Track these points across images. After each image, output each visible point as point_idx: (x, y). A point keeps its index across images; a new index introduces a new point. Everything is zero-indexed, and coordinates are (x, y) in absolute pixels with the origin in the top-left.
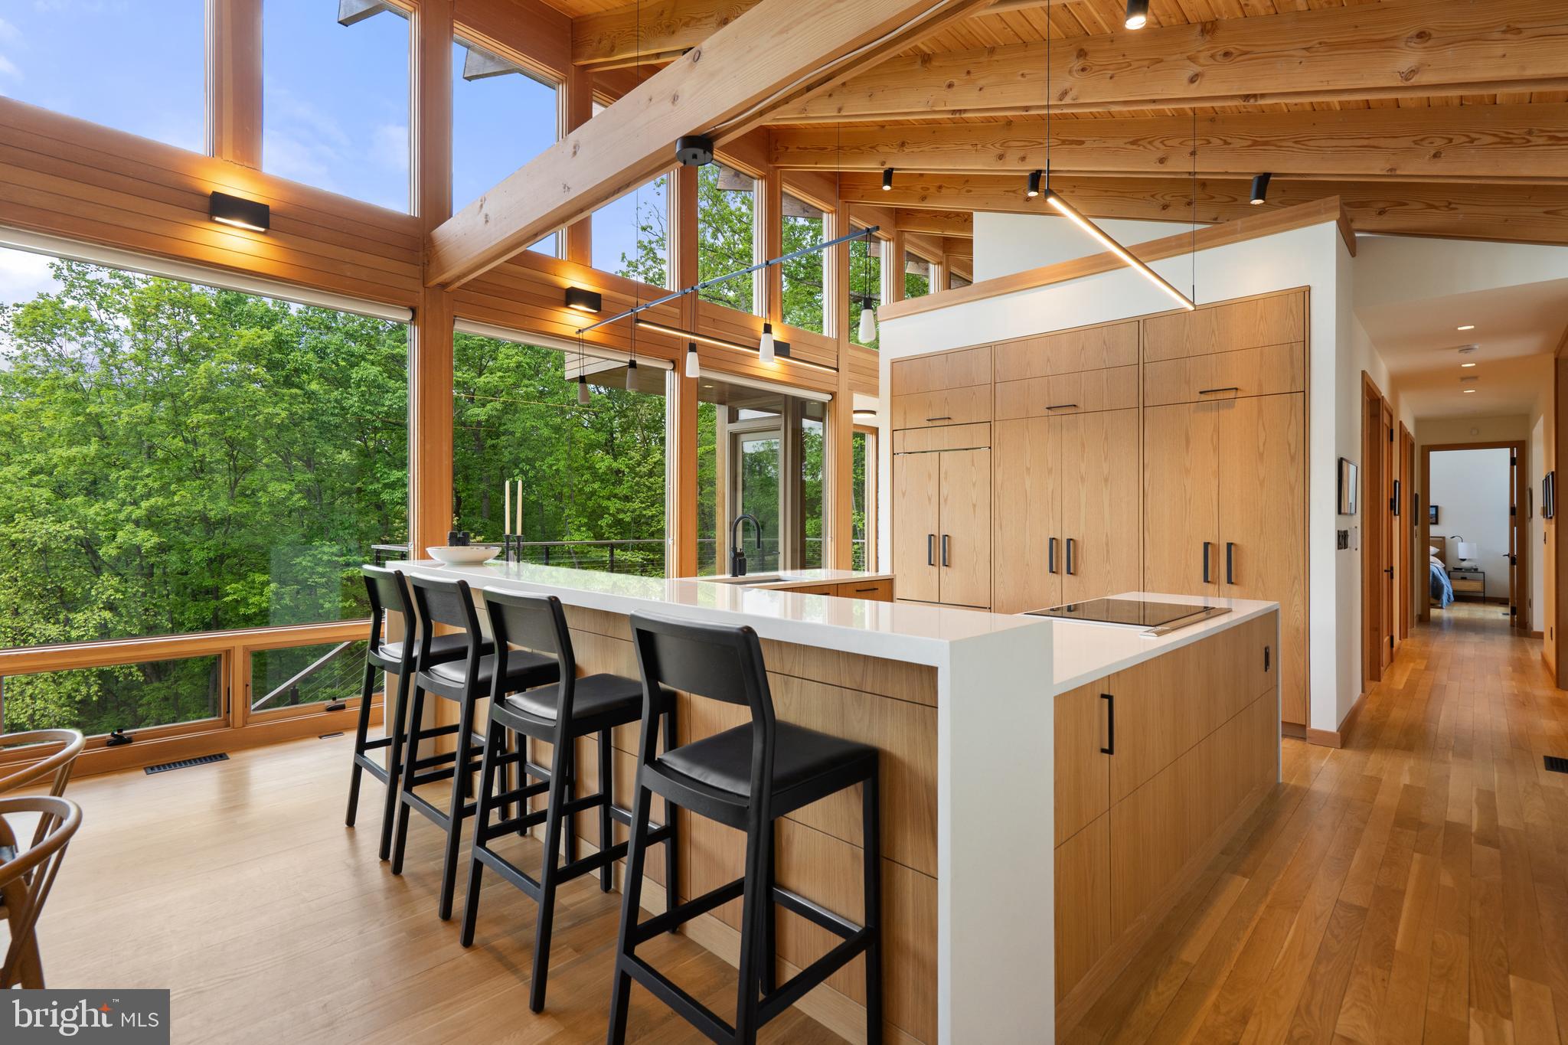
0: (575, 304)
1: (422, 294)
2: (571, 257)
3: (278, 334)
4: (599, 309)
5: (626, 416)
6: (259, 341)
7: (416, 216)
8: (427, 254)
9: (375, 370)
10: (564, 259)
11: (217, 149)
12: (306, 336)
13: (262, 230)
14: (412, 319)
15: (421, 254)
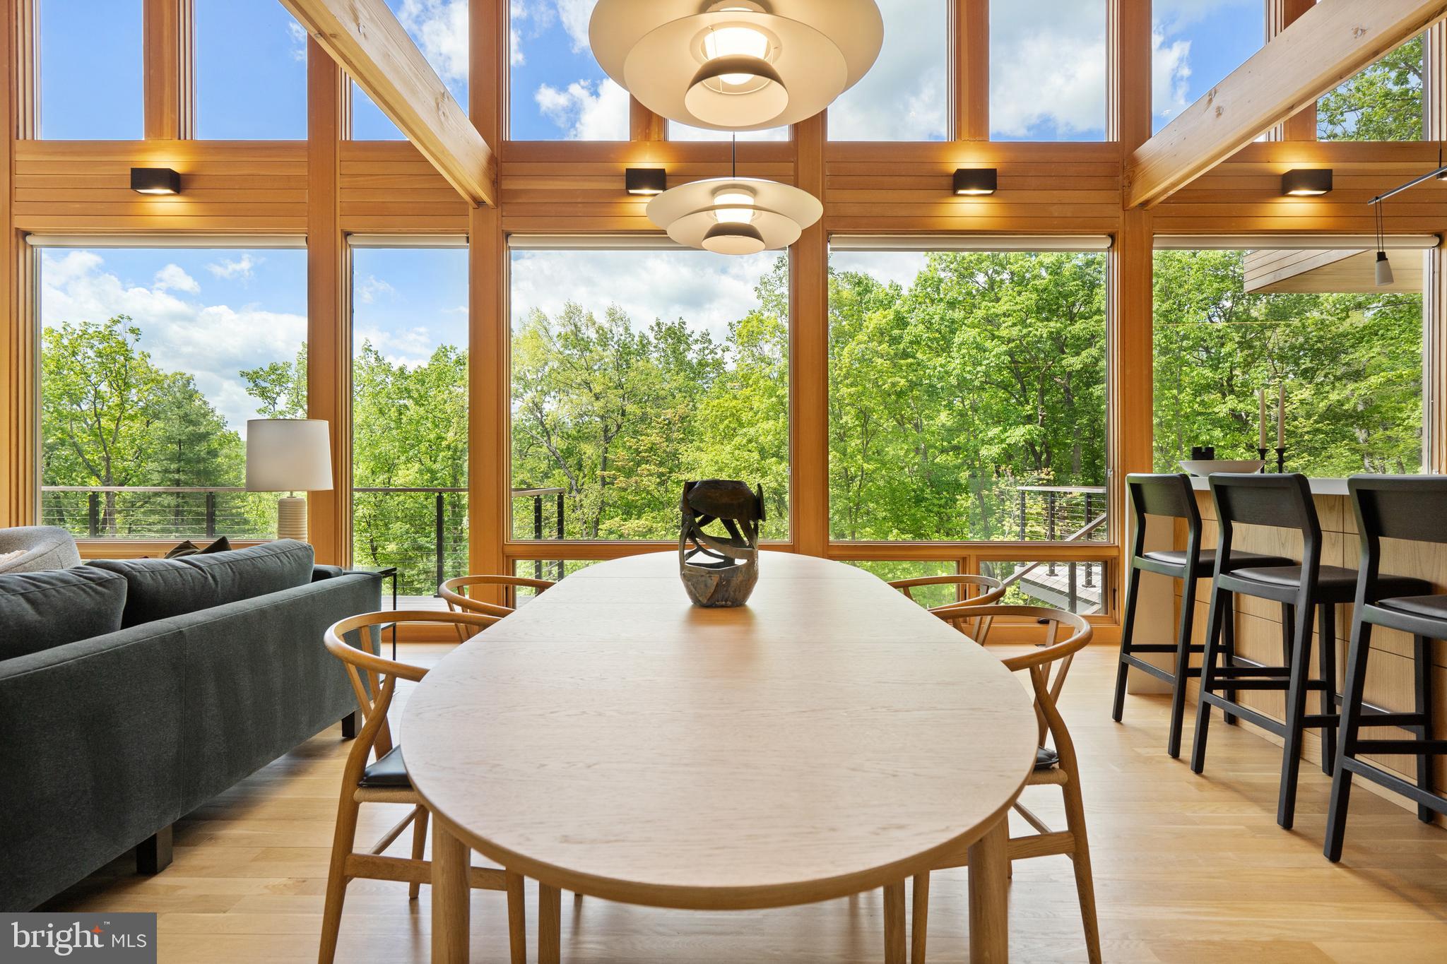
0: (1296, 188)
1: (1122, 218)
2: (1288, 136)
3: (897, 312)
4: (1328, 188)
5: (1251, 347)
6: (884, 320)
7: (1115, 140)
8: (1128, 176)
9: (975, 332)
10: (1278, 140)
11: (957, 132)
12: (916, 311)
13: (990, 192)
14: (1112, 245)
15: (1121, 177)
